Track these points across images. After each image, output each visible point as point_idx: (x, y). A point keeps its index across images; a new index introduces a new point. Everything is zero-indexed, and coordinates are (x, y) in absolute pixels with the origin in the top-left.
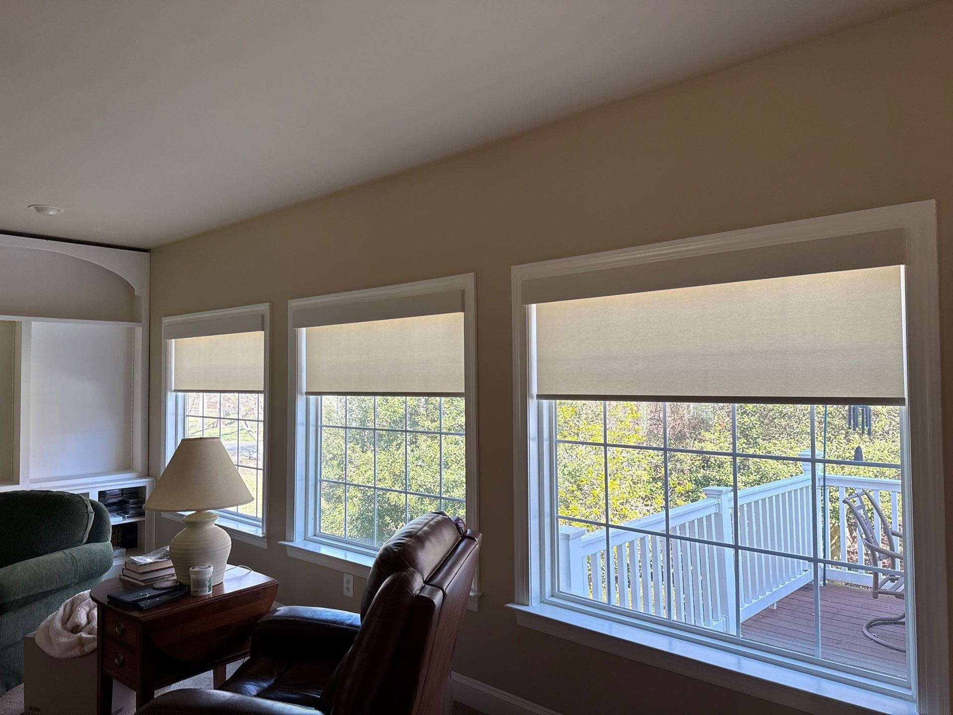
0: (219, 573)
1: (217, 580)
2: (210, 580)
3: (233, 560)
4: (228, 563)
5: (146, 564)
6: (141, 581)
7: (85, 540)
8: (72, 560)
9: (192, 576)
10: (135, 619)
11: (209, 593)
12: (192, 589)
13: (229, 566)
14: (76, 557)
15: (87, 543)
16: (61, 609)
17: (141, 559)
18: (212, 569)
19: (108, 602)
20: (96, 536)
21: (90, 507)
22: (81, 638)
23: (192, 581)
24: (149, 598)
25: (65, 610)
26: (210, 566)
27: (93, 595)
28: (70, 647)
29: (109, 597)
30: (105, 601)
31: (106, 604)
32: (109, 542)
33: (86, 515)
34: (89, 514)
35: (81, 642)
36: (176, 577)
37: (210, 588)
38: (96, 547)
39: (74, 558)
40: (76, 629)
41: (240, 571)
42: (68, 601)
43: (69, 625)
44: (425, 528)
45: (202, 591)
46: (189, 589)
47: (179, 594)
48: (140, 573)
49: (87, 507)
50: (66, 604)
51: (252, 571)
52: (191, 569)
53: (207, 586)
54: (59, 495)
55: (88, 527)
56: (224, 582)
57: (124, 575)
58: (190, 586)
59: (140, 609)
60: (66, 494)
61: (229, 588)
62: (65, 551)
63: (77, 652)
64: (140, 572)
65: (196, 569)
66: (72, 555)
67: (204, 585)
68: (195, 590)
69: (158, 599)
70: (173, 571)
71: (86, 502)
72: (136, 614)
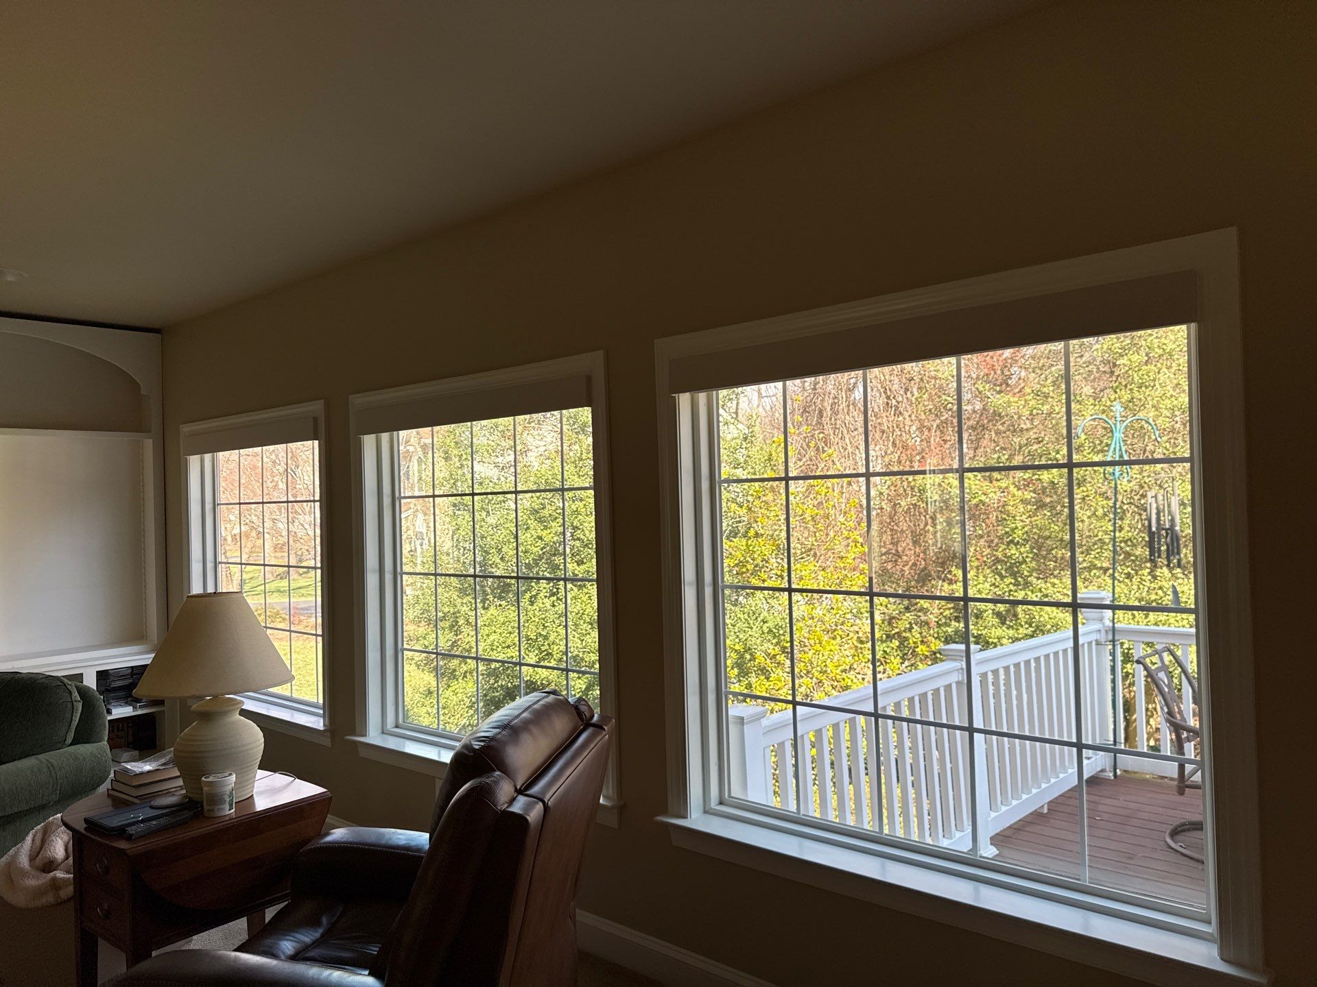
0: (246, 783)
1: (244, 793)
2: (231, 793)
3: (270, 763)
4: (260, 768)
5: (142, 774)
6: (136, 797)
7: (69, 741)
8: (49, 768)
9: (205, 789)
10: (122, 852)
11: (229, 811)
12: (206, 808)
13: (261, 773)
14: (55, 764)
15: (71, 744)
16: (29, 839)
17: (134, 766)
18: (233, 777)
19: (85, 829)
20: (84, 735)
21: (76, 695)
22: (54, 879)
23: (205, 796)
24: (142, 822)
25: (33, 840)
26: (230, 775)
27: (64, 819)
28: (40, 892)
29: (86, 821)
30: (81, 826)
31: (83, 832)
32: (106, 743)
33: (69, 705)
34: (75, 703)
35: (55, 885)
36: (184, 791)
37: (231, 805)
38: (84, 749)
39: (53, 766)
40: (49, 866)
41: (280, 779)
42: (39, 827)
43: (38, 861)
44: (524, 715)
45: (219, 810)
46: (202, 807)
47: (187, 814)
48: (134, 787)
49: (70, 693)
50: (36, 832)
51: (297, 780)
52: (203, 779)
53: (227, 802)
54: (31, 678)
55: (73, 722)
56: (254, 796)
57: (113, 789)
58: (202, 802)
59: (129, 838)
60: (41, 676)
61: (261, 804)
62: (39, 756)
63: (50, 899)
64: (134, 784)
65: (211, 779)
66: (50, 762)
67: (222, 801)
68: (209, 808)
69: (155, 822)
70: (180, 782)
71: (69, 687)
72: (122, 845)
